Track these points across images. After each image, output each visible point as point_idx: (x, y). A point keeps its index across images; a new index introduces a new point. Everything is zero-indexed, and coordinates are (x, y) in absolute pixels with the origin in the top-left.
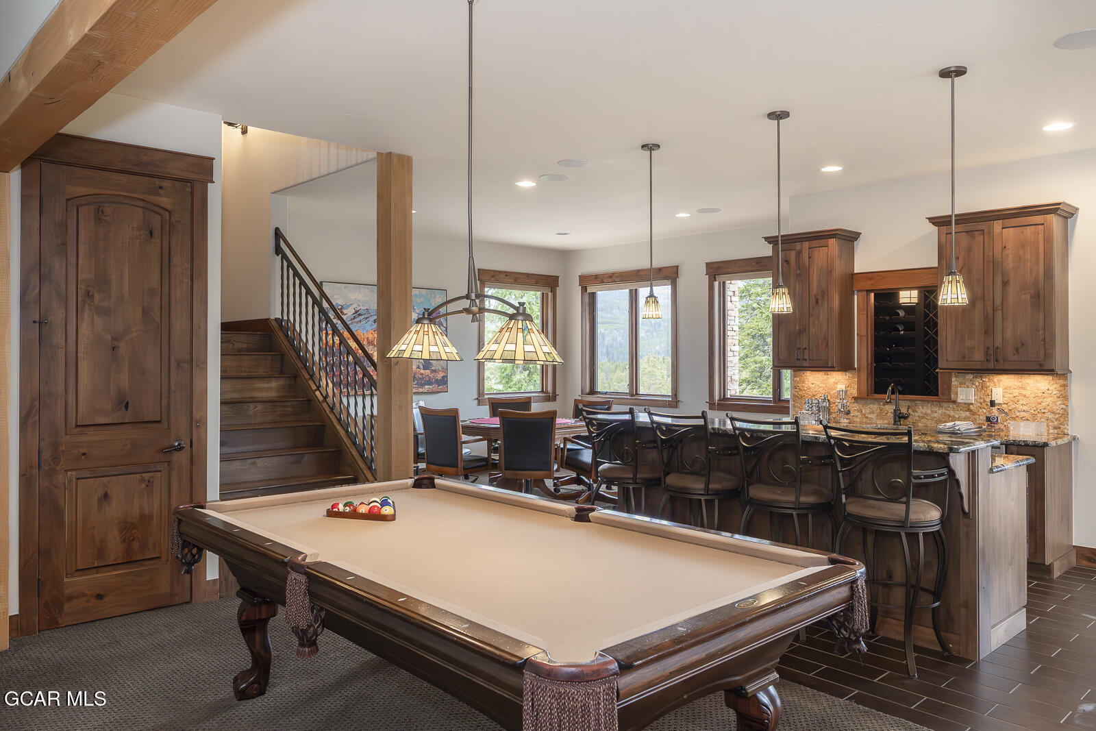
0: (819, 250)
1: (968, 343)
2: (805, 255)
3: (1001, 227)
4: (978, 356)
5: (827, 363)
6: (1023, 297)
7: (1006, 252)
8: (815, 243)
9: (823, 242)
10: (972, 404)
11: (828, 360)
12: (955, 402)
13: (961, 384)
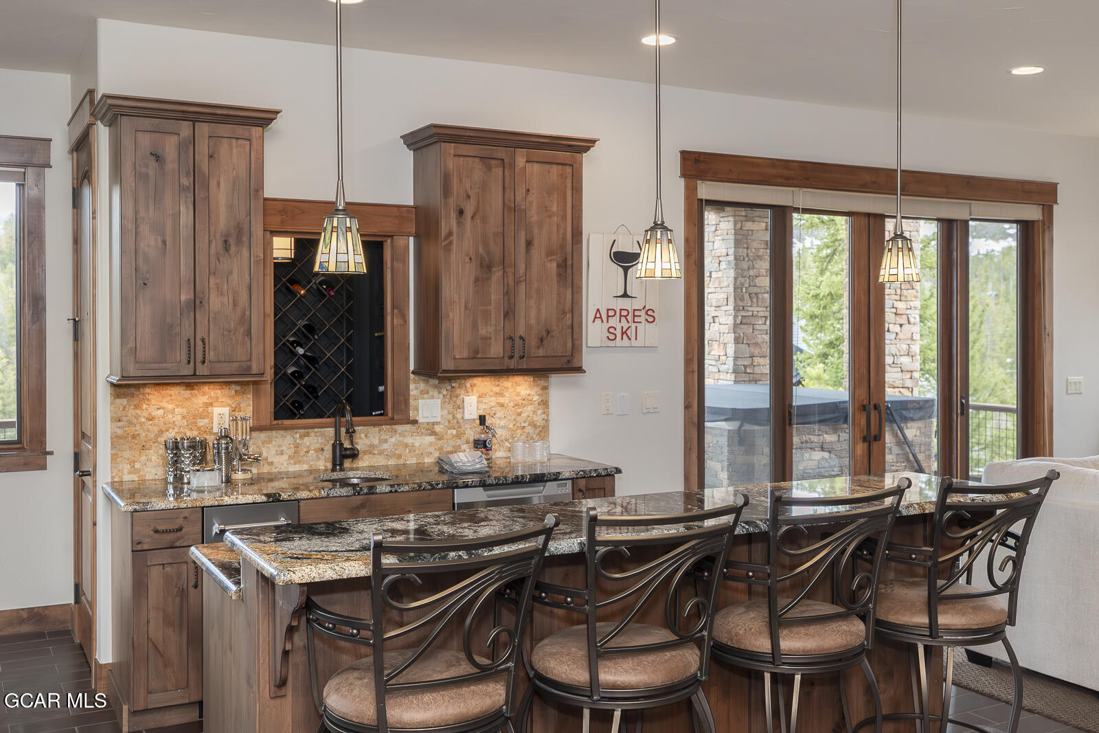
0: (230, 145)
1: (483, 331)
2: (203, 148)
3: (525, 160)
4: (496, 349)
5: (249, 368)
6: (549, 265)
7: (530, 198)
8: (224, 130)
9: (240, 130)
10: (438, 423)
11: (250, 360)
12: (415, 422)
13: (422, 393)
